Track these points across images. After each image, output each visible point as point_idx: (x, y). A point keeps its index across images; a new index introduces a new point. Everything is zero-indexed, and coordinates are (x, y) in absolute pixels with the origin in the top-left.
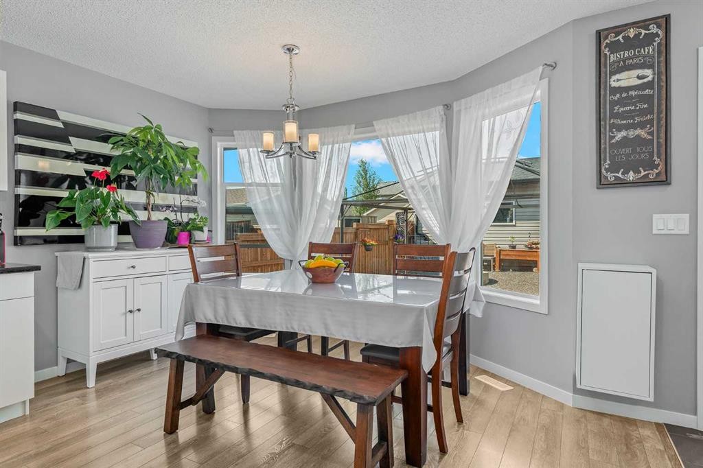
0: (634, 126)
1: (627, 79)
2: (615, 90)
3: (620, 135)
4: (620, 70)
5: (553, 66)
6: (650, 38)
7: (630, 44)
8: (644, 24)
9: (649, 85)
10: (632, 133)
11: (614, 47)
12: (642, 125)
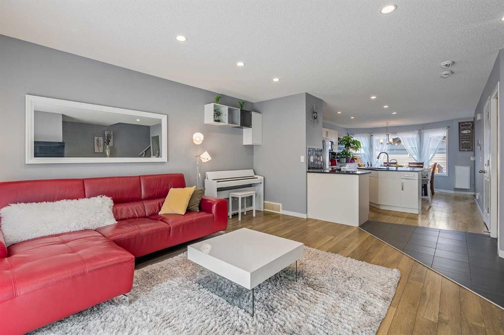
0: (466, 141)
1: (465, 132)
2: (462, 134)
3: (463, 142)
4: (463, 130)
5: (449, 127)
6: (470, 125)
7: (465, 125)
8: (468, 122)
9: (470, 133)
10: (466, 142)
11: (462, 126)
12: (468, 140)
